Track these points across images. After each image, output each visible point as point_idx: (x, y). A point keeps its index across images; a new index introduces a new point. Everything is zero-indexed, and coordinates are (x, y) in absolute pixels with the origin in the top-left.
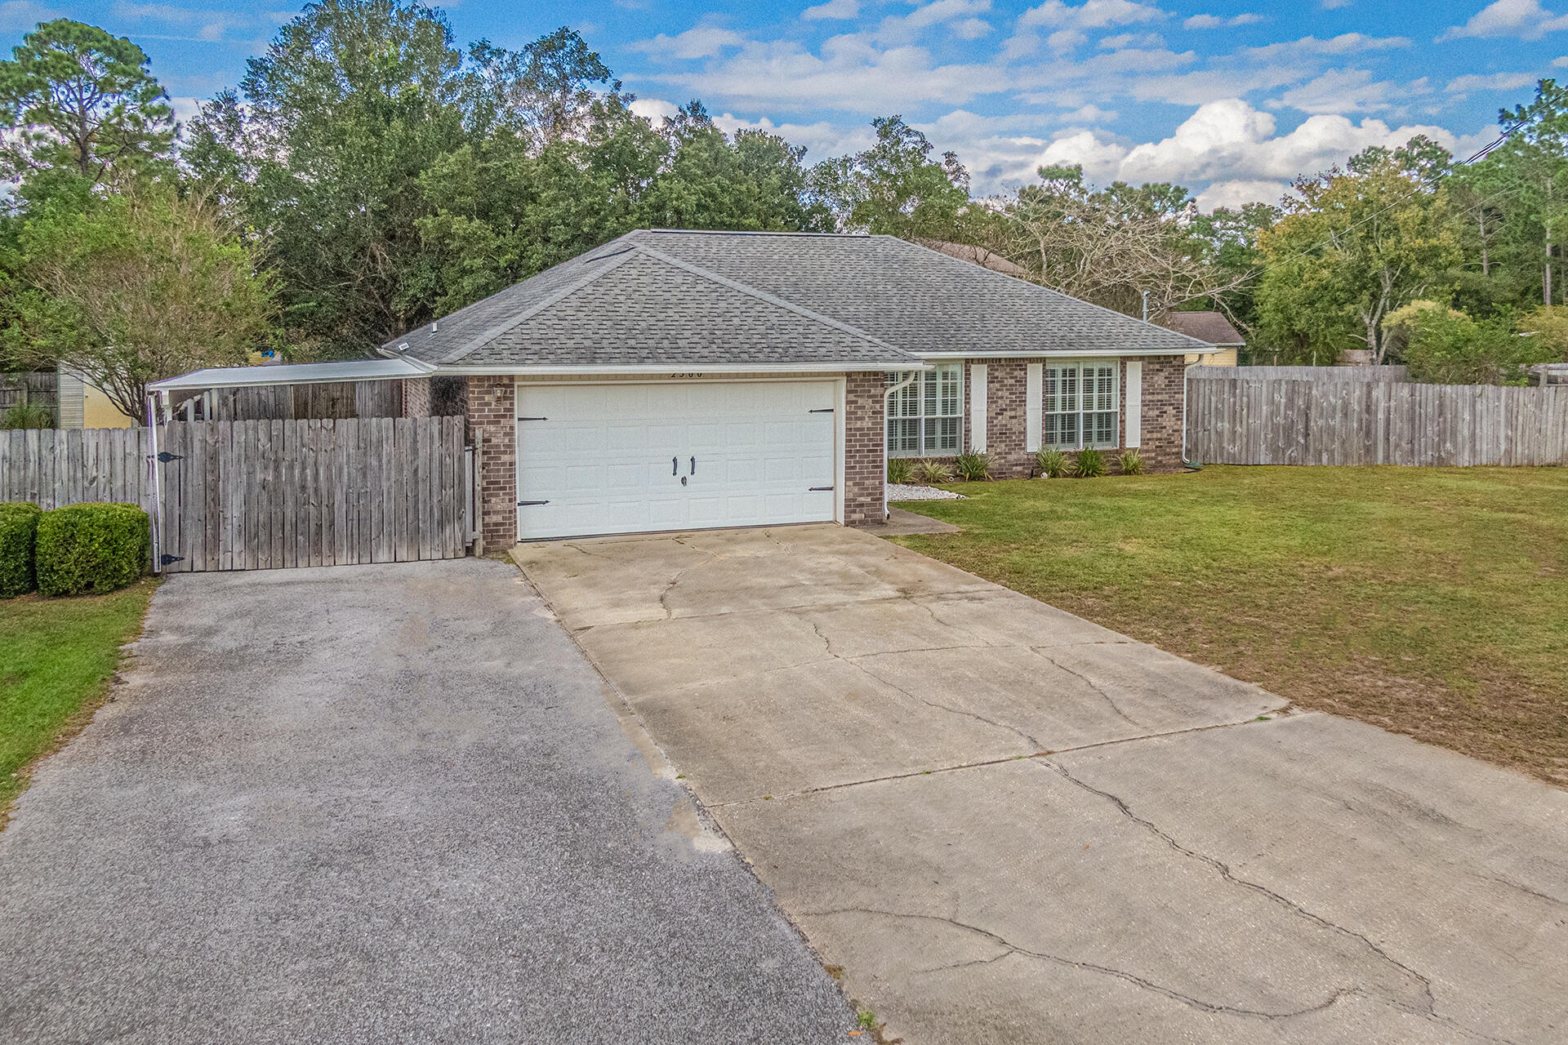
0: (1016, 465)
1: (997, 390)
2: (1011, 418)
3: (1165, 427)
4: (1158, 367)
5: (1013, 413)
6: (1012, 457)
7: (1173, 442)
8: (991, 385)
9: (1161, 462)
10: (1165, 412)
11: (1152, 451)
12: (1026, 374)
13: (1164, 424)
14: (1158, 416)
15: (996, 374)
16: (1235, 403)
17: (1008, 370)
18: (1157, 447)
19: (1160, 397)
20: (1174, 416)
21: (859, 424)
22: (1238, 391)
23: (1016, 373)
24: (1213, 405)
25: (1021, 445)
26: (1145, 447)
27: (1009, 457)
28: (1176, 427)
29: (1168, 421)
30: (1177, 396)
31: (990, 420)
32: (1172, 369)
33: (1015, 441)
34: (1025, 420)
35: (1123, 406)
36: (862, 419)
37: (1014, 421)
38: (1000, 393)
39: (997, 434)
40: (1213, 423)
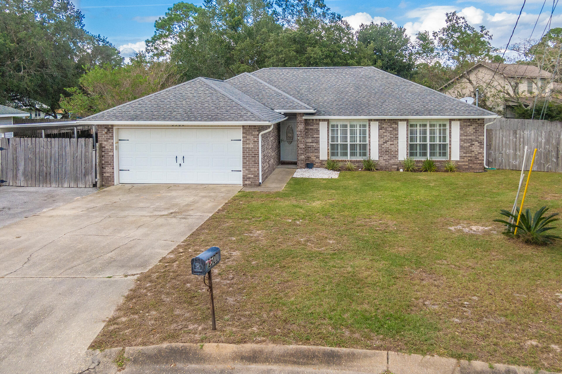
0: (394, 165)
1: (384, 132)
2: (391, 145)
3: (473, 151)
4: (469, 124)
5: (392, 143)
6: (392, 161)
7: (478, 158)
8: (381, 131)
9: (471, 167)
10: (474, 144)
11: (466, 162)
12: (398, 126)
13: (473, 150)
14: (469, 146)
15: (383, 126)
16: (516, 141)
17: (389, 124)
18: (469, 160)
19: (470, 137)
20: (479, 146)
21: (248, 146)
22: (517, 136)
23: (393, 126)
24: (504, 142)
25: (396, 156)
26: (463, 160)
27: (390, 161)
28: (480, 152)
29: (476, 148)
30: (480, 137)
31: (380, 146)
32: (477, 125)
33: (393, 154)
34: (398, 146)
35: (450, 141)
36: (249, 144)
37: (392, 146)
38: (385, 134)
39: (382, 152)
40: (504, 149)
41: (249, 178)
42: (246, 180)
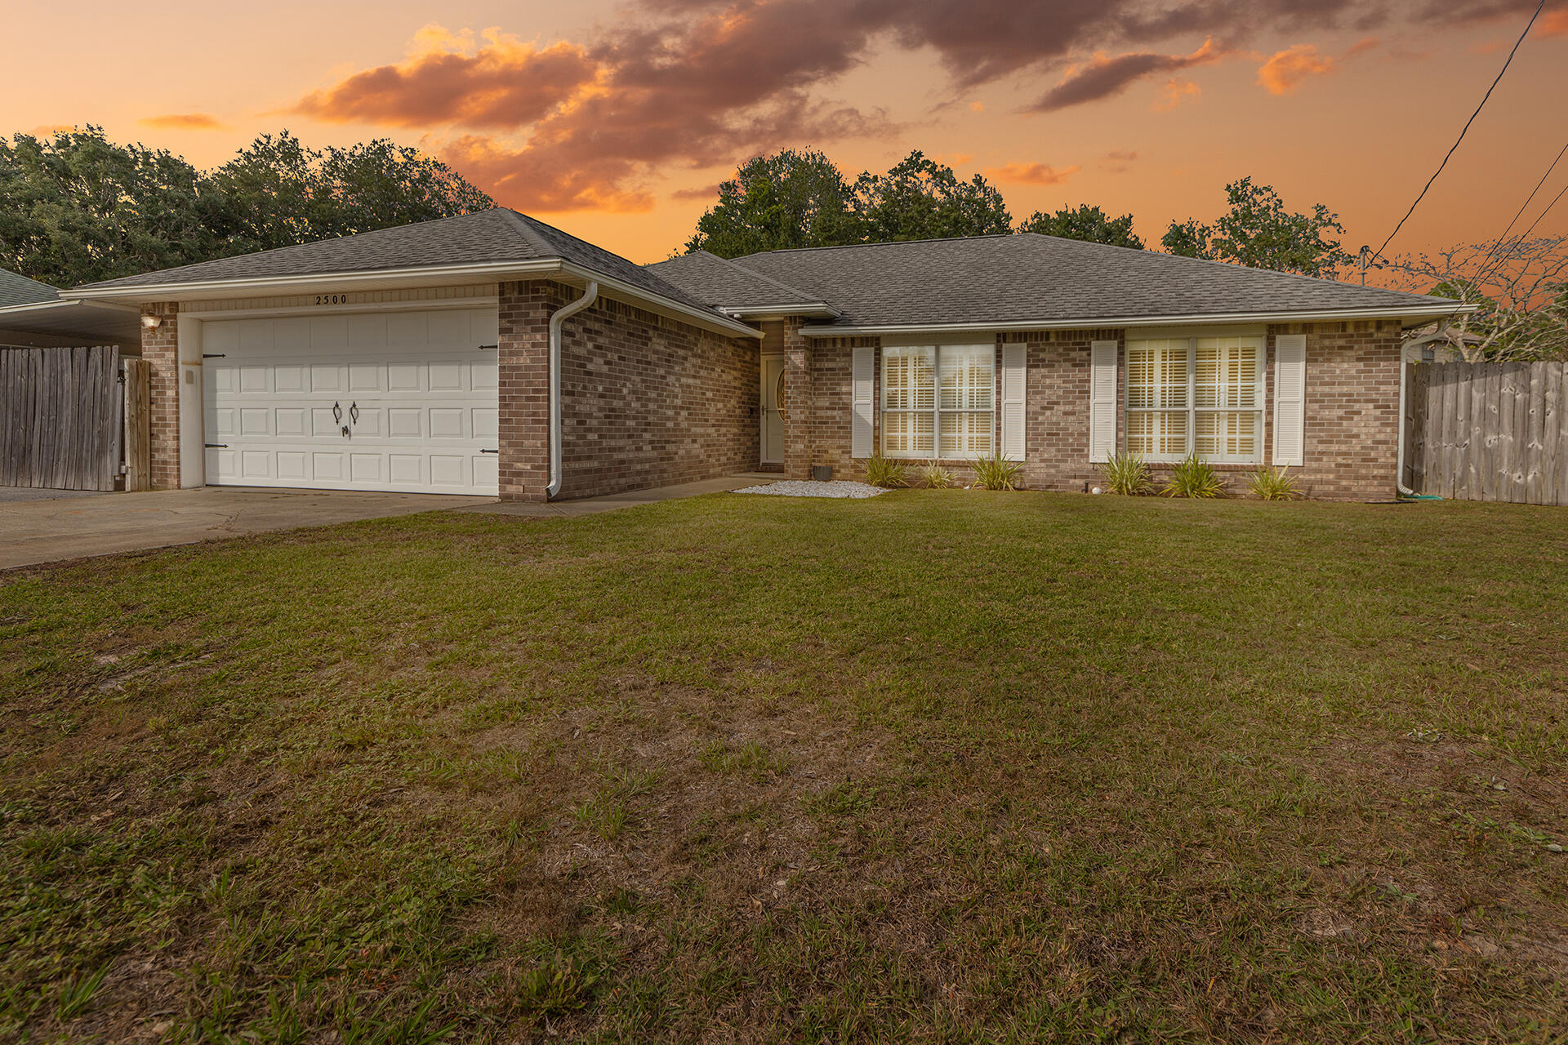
0: (1075, 477)
1: (1043, 377)
2: (1065, 413)
3: (1357, 436)
4: (1341, 342)
5: (1069, 408)
6: (1068, 466)
7: (1375, 460)
8: (1034, 371)
9: (1347, 489)
10: (1359, 413)
11: (1329, 471)
12: (1089, 355)
13: (1355, 431)
14: (1341, 418)
15: (1042, 355)
16: (1527, 404)
17: (1061, 350)
18: (1339, 465)
19: (1345, 389)
20: (1377, 419)
21: (514, 361)
22: (1534, 382)
23: (1073, 354)
24: (1476, 406)
25: (1081, 450)
26: (1315, 465)
27: (1062, 466)
28: (1381, 437)
29: (1365, 426)
30: (1382, 388)
31: (1030, 416)
32: (1372, 347)
33: (1072, 445)
34: (1088, 418)
35: (1270, 402)
36: (518, 354)
37: (1071, 418)
38: (1048, 381)
39: (1038, 435)
40: (1476, 430)
41: (519, 474)
42: (510, 482)
